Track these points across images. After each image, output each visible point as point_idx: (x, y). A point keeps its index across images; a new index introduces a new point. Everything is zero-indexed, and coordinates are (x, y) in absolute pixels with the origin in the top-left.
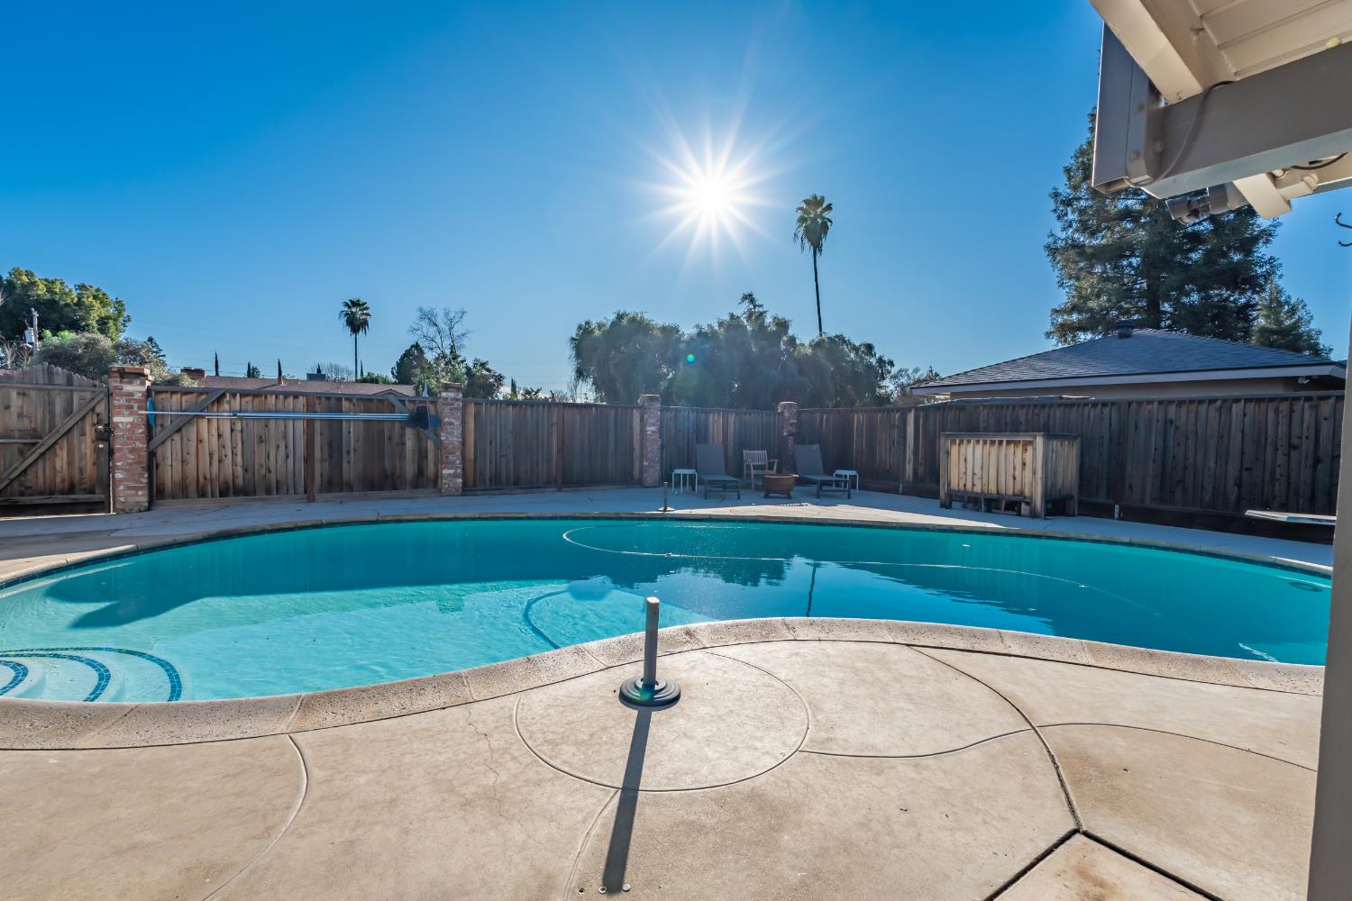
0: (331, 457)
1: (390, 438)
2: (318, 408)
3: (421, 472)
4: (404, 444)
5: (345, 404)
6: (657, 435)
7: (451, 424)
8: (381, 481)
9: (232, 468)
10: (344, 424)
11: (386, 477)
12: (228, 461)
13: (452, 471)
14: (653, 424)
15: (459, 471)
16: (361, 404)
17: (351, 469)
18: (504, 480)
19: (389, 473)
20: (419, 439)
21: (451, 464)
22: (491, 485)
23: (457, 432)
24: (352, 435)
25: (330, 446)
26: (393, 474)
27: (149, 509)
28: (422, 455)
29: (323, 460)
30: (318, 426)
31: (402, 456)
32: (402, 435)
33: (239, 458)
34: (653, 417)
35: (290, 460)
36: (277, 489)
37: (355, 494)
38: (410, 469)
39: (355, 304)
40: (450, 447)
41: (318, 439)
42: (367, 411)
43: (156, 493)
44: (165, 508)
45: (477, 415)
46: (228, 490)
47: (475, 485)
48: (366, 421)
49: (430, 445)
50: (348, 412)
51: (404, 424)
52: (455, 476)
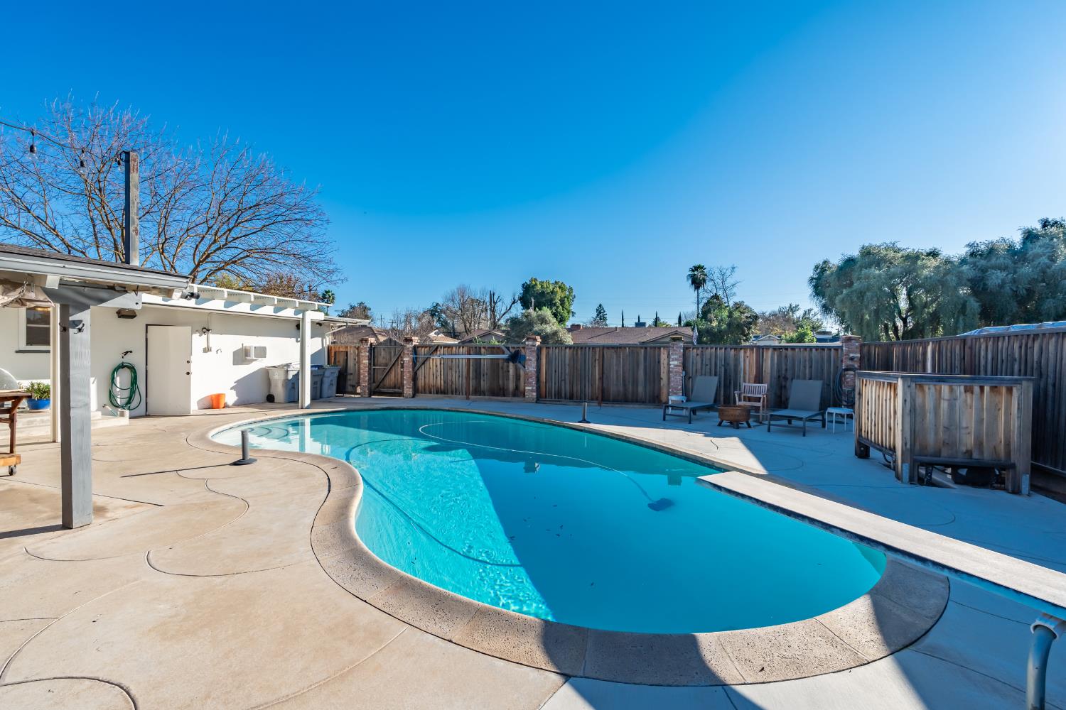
0: (476, 377)
1: (502, 368)
2: (472, 352)
3: (517, 387)
4: (509, 371)
5: (483, 350)
6: (681, 368)
7: (530, 360)
8: (498, 391)
9: (440, 382)
10: (482, 361)
11: (500, 389)
12: (439, 378)
13: (530, 388)
14: (676, 360)
15: (534, 388)
16: (490, 350)
17: (485, 384)
18: (563, 395)
19: (501, 387)
20: (517, 370)
21: (530, 384)
22: (555, 398)
23: (534, 364)
24: (485, 367)
25: (476, 372)
26: (503, 388)
27: (413, 396)
28: (518, 377)
29: (473, 379)
30: (471, 361)
31: (508, 379)
32: (508, 367)
33: (442, 377)
34: (676, 354)
35: (461, 378)
36: (456, 392)
37: (487, 397)
38: (511, 386)
39: (696, 268)
40: (530, 374)
41: (471, 368)
42: (492, 353)
43: (416, 391)
44: (420, 396)
45: (548, 354)
46: (440, 392)
47: (546, 397)
48: (491, 359)
49: (522, 373)
50: (484, 354)
51: (507, 360)
52: (532, 391)
